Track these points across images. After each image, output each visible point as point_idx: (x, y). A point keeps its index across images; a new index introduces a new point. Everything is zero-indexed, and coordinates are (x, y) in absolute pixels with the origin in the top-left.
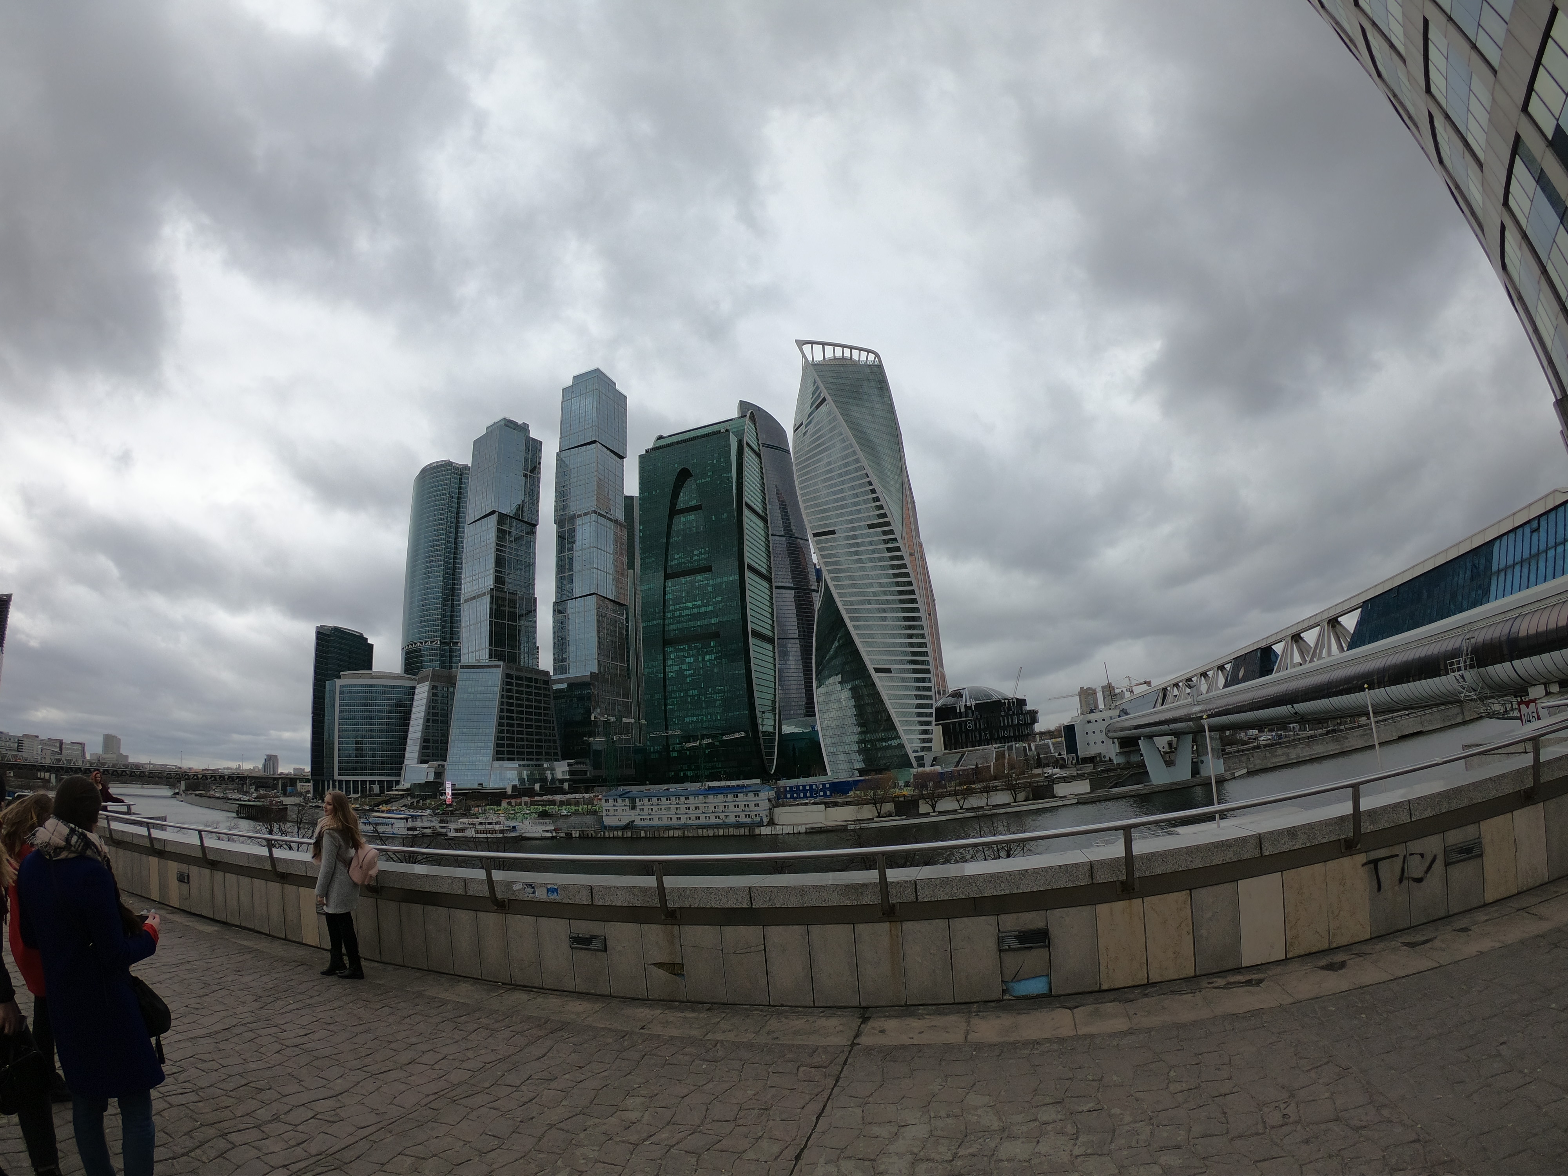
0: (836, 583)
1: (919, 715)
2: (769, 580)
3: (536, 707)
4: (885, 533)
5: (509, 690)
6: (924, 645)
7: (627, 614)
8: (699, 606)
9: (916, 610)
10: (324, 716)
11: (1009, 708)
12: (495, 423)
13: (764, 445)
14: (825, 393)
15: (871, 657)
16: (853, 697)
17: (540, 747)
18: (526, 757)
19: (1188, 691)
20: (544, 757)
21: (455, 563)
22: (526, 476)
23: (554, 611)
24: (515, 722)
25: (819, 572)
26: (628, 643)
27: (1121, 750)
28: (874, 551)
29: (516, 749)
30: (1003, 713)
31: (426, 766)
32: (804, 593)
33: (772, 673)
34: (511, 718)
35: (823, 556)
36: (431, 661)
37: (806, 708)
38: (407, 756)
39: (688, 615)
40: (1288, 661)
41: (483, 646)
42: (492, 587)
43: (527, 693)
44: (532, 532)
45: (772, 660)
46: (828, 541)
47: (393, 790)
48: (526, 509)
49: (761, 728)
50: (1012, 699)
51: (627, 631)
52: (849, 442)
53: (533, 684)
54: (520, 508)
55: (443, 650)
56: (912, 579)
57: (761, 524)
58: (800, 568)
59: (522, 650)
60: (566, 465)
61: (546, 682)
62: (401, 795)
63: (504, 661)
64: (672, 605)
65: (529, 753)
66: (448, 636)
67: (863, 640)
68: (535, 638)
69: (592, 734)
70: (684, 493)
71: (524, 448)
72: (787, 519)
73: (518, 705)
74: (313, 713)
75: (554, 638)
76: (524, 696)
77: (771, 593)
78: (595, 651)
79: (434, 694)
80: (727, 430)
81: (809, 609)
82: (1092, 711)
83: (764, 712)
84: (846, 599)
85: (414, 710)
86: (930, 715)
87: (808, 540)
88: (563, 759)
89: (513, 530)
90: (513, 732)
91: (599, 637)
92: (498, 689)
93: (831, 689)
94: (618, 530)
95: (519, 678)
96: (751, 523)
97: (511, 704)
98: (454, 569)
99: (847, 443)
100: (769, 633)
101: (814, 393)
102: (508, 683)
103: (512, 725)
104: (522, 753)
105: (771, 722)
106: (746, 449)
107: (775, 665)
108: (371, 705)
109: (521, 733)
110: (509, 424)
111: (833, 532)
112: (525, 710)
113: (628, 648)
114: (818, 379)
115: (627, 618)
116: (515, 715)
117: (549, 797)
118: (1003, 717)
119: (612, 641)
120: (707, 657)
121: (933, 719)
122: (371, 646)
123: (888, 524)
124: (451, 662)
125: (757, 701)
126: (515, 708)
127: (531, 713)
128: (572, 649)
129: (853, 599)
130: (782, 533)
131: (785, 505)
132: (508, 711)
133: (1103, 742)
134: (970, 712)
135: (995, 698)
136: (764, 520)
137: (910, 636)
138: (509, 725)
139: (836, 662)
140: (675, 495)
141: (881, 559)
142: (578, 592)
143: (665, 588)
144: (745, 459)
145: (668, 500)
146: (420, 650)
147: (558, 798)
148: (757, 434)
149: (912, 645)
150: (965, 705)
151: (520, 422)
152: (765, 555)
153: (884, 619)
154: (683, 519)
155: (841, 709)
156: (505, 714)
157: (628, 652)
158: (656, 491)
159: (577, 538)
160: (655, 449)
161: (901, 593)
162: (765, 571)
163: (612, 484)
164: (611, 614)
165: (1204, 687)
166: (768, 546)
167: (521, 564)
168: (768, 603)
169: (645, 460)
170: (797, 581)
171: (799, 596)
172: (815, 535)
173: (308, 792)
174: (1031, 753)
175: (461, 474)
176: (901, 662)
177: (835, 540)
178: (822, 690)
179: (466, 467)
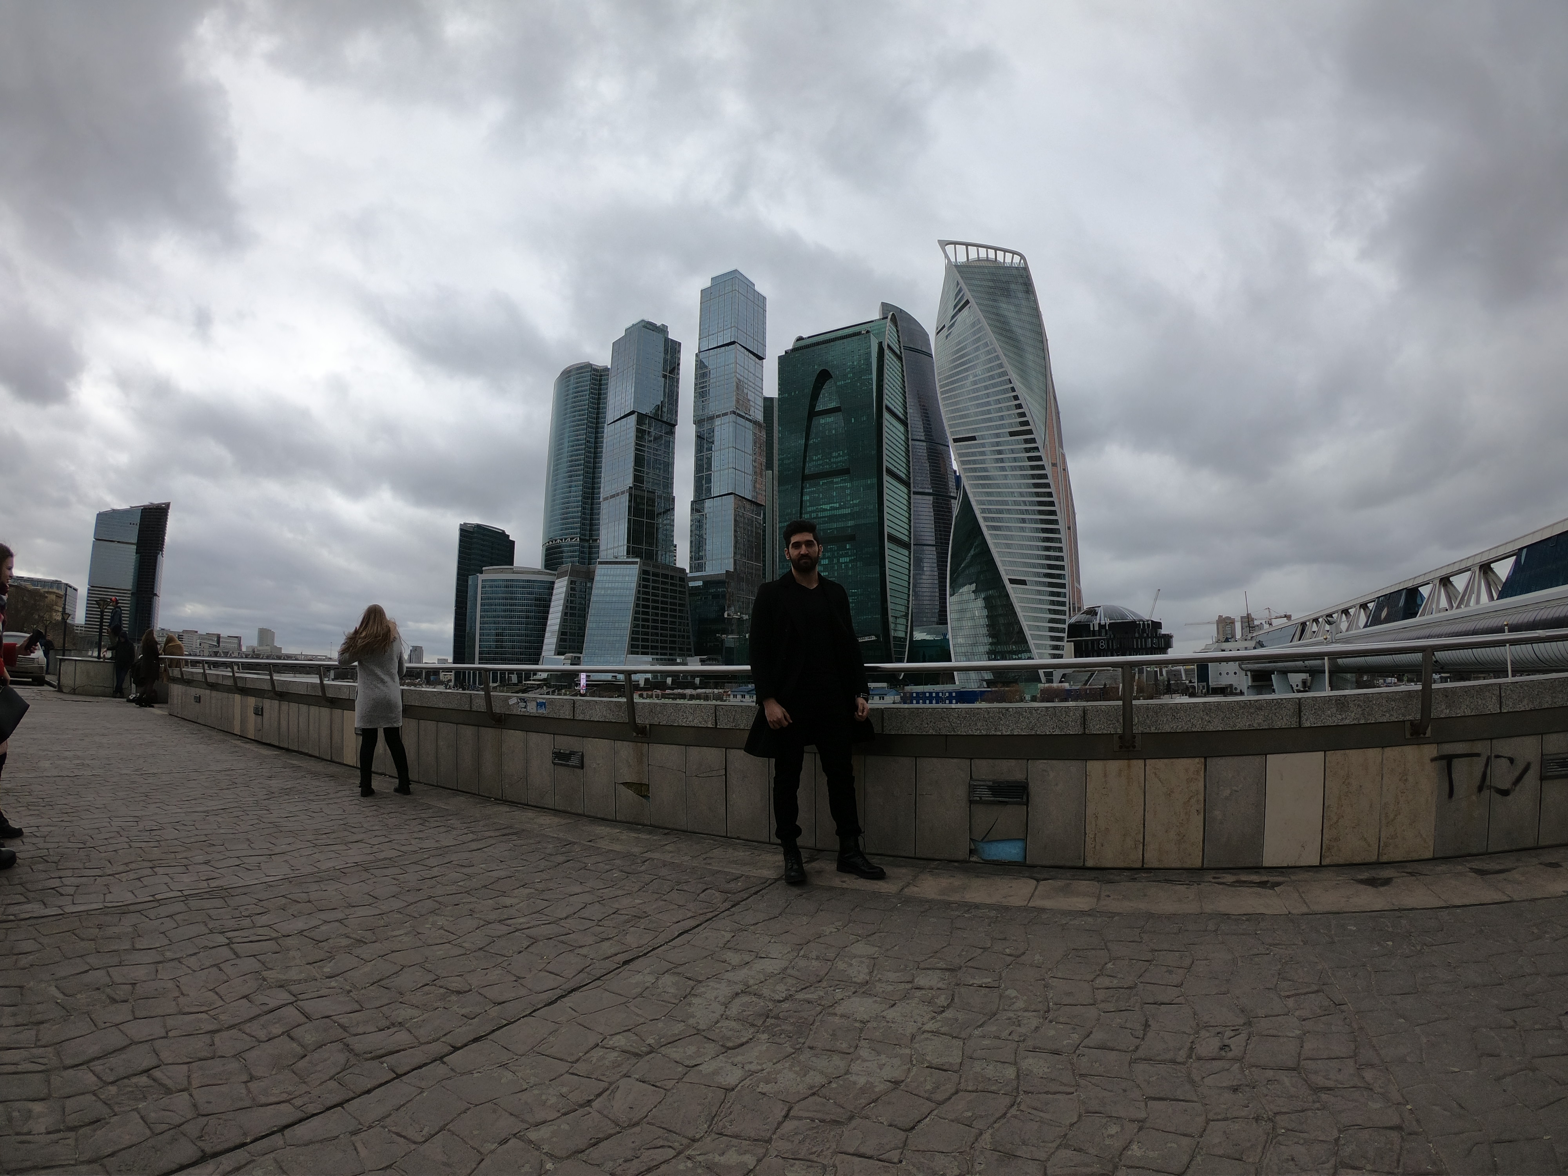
0: (975, 490)
1: (1051, 629)
2: (907, 484)
3: (671, 604)
4: (1026, 441)
5: (645, 586)
6: (1061, 559)
7: (764, 514)
8: (836, 509)
9: (1055, 522)
10: (466, 609)
11: (1144, 630)
12: (633, 325)
13: (906, 348)
14: (968, 296)
15: (1006, 568)
16: (986, 607)
17: (674, 642)
18: (659, 651)
19: (1327, 627)
20: (678, 652)
21: (595, 463)
22: (665, 376)
23: (692, 509)
24: (650, 617)
25: (958, 479)
26: (764, 544)
27: (1254, 684)
28: (1015, 460)
29: (650, 644)
30: (1137, 635)
31: (563, 657)
32: (943, 500)
33: (906, 578)
34: (647, 613)
35: (963, 463)
36: (571, 557)
37: (940, 615)
38: (544, 647)
39: (825, 517)
40: (1434, 606)
41: (621, 543)
42: (631, 485)
43: (663, 589)
44: (671, 433)
45: (907, 566)
46: (969, 447)
47: (530, 680)
48: (665, 410)
49: (892, 633)
50: (1148, 621)
51: (764, 531)
52: (992, 346)
53: (670, 581)
54: (659, 408)
55: (583, 547)
56: (1052, 490)
57: (902, 429)
58: (939, 474)
59: (660, 548)
60: (706, 367)
61: (682, 579)
62: (538, 685)
63: (641, 558)
64: (809, 507)
65: (663, 648)
66: (588, 533)
67: (999, 550)
68: (673, 536)
69: (725, 632)
70: (824, 394)
71: (663, 349)
72: (928, 424)
73: (654, 601)
74: (456, 606)
75: (691, 536)
76: (660, 592)
77: (910, 497)
78: (732, 550)
79: (572, 589)
80: (868, 332)
81: (947, 516)
82: (1227, 640)
83: (896, 617)
84: (984, 507)
85: (552, 604)
86: (1063, 631)
87: (948, 446)
88: (697, 654)
89: (652, 430)
90: (648, 627)
91: (735, 536)
92: (634, 585)
93: (965, 597)
94: (757, 432)
95: (654, 575)
96: (891, 427)
97: (647, 600)
98: (594, 468)
99: (990, 347)
100: (906, 539)
101: (957, 295)
102: (644, 580)
103: (647, 620)
104: (656, 648)
105: (903, 628)
106: (887, 351)
107: (910, 571)
108: (511, 599)
109: (656, 628)
110: (648, 326)
111: (973, 438)
112: (660, 605)
113: (764, 548)
114: (961, 281)
115: (764, 518)
116: (650, 610)
117: (679, 691)
118: (1137, 639)
119: (749, 541)
120: (842, 560)
121: (1065, 635)
122: (513, 542)
123: (1030, 432)
124: (590, 559)
125: (890, 606)
126: (651, 604)
127: (666, 609)
128: (708, 547)
129: (991, 507)
130: (923, 438)
131: (926, 410)
132: (644, 606)
133: (1235, 673)
134: (1103, 631)
135: (1130, 618)
136: (904, 423)
137: (1048, 549)
138: (644, 620)
139: (972, 570)
140: (815, 396)
141: (1022, 468)
142: (715, 492)
143: (802, 489)
144: (886, 361)
145: (807, 401)
146: (560, 547)
147: (688, 692)
148: (898, 336)
149: (1048, 558)
150: (1099, 624)
151: (659, 324)
152: (904, 460)
153: (1022, 529)
154: (822, 421)
155: (973, 618)
156: (641, 609)
157: (764, 552)
158: (795, 392)
159: (716, 438)
160: (794, 350)
161: (1040, 503)
162: (904, 476)
163: (751, 384)
164: (749, 514)
165: (1344, 625)
166: (907, 451)
167: (660, 464)
168: (905, 508)
169: (785, 361)
170: (936, 487)
171: (937, 503)
172: (955, 440)
173: (450, 680)
174: (1162, 678)
175: (601, 376)
176: (1038, 575)
177: (975, 446)
178: (955, 598)
179: (606, 369)
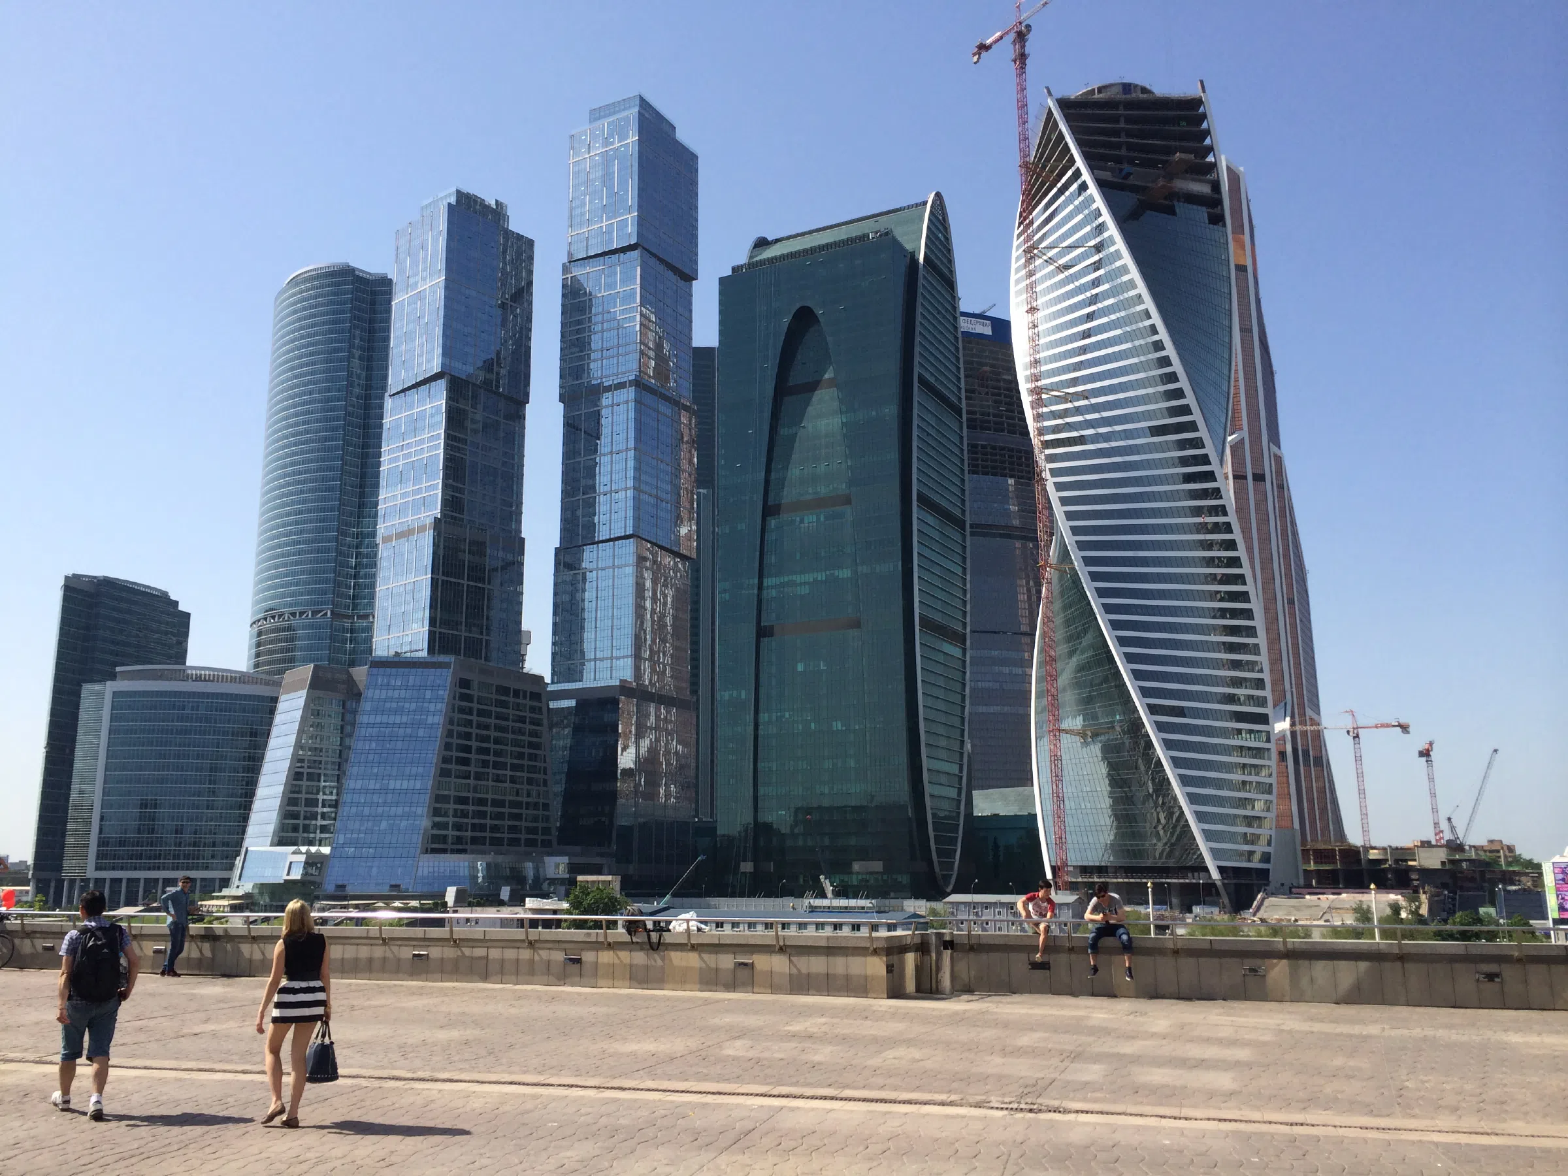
0: (1082, 538)
2: (958, 523)
3: (513, 743)
5: (463, 710)
10: (73, 752)
18: (488, 835)
20: (523, 836)
22: (503, 308)
23: (557, 563)
24: (473, 770)
31: (288, 850)
33: (957, 698)
36: (312, 649)
38: (250, 831)
39: (805, 584)
41: (417, 623)
42: (438, 516)
43: (498, 716)
44: (518, 416)
45: (959, 676)
48: (505, 373)
49: (930, 803)
51: (694, 607)
53: (511, 699)
54: (492, 368)
55: (338, 629)
57: (949, 418)
59: (493, 635)
60: (582, 293)
61: (536, 696)
63: (456, 652)
65: (495, 829)
66: (349, 601)
68: (518, 616)
70: (803, 354)
71: (499, 253)
73: (481, 738)
77: (963, 548)
78: (630, 642)
79: (315, 715)
85: (271, 743)
89: (480, 410)
91: (639, 616)
95: (482, 687)
96: (928, 417)
100: (956, 626)
102: (462, 697)
103: (465, 775)
105: (952, 793)
108: (180, 732)
116: (473, 756)
122: (187, 617)
124: (352, 653)
125: (926, 751)
128: (587, 636)
136: (955, 409)
138: (460, 775)
140: (789, 355)
142: (602, 533)
144: (921, 290)
146: (289, 628)
151: (490, 201)
152: (953, 478)
156: (455, 754)
158: (749, 341)
159: (602, 430)
160: (750, 265)
162: (952, 508)
163: (671, 330)
168: (956, 569)
169: (732, 287)
175: (373, 292)
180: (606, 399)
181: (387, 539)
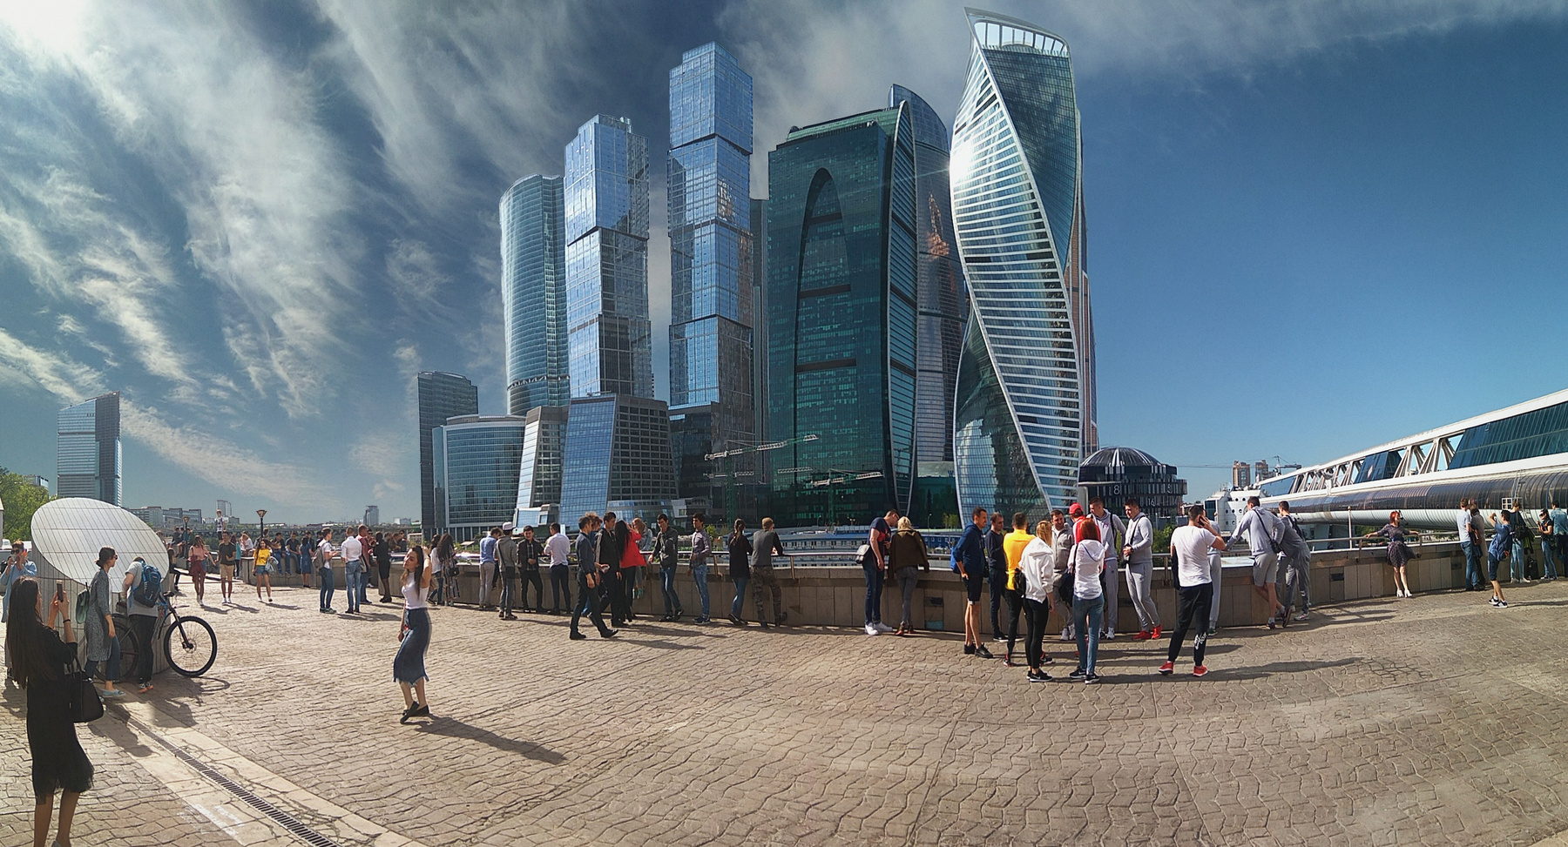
2: (913, 304)
3: (652, 442)
5: (623, 424)
7: (752, 338)
8: (835, 330)
10: (432, 464)
11: (1159, 475)
13: (918, 144)
15: (1016, 404)
16: (993, 446)
17: (656, 484)
18: (642, 494)
20: (660, 495)
21: (557, 291)
24: (630, 458)
26: (753, 370)
29: (631, 488)
30: (1151, 479)
31: (539, 509)
32: (952, 322)
33: (911, 408)
34: (627, 454)
36: (539, 398)
37: (946, 450)
38: (519, 501)
41: (594, 378)
42: (600, 313)
43: (642, 427)
45: (911, 395)
48: (634, 222)
50: (1163, 465)
51: (752, 356)
53: (648, 416)
54: (626, 220)
55: (551, 386)
57: (909, 241)
58: (949, 293)
59: (636, 379)
60: (681, 167)
61: (663, 413)
63: (618, 394)
64: (805, 328)
65: (645, 491)
66: (556, 370)
68: (649, 366)
70: (822, 198)
73: (636, 440)
74: (421, 458)
75: (669, 365)
76: (640, 429)
77: (915, 319)
78: (716, 378)
79: (545, 434)
80: (875, 124)
83: (899, 451)
85: (524, 452)
86: (1075, 474)
87: (961, 266)
88: (681, 498)
89: (620, 247)
90: (629, 469)
91: (720, 364)
92: (611, 424)
93: (973, 433)
94: (742, 243)
95: (633, 410)
96: (897, 239)
97: (626, 439)
98: (557, 296)
100: (911, 365)
102: (623, 417)
103: (627, 461)
104: (638, 491)
105: (906, 463)
106: (896, 148)
107: (914, 400)
108: (480, 450)
109: (637, 469)
112: (640, 444)
113: (753, 375)
115: (753, 342)
116: (630, 450)
118: (1151, 484)
119: (734, 368)
120: (841, 387)
121: (1077, 479)
122: (477, 388)
124: (560, 398)
125: (893, 439)
126: (630, 443)
127: (647, 448)
128: (691, 377)
132: (623, 447)
134: (1118, 475)
135: (1145, 462)
136: (913, 234)
138: (623, 462)
139: (980, 405)
140: (811, 201)
142: (696, 314)
143: (798, 308)
144: (894, 160)
145: (803, 206)
146: (527, 388)
150: (1114, 467)
152: (911, 277)
154: (820, 230)
156: (620, 450)
158: (788, 195)
159: (695, 253)
160: (788, 143)
162: (910, 296)
163: (735, 186)
164: (734, 339)
165: (1340, 479)
166: (915, 267)
167: (631, 285)
168: (911, 331)
169: (776, 158)
170: (946, 308)
172: (967, 260)
175: (554, 188)
178: (962, 433)
180: (697, 233)
181: (572, 331)
